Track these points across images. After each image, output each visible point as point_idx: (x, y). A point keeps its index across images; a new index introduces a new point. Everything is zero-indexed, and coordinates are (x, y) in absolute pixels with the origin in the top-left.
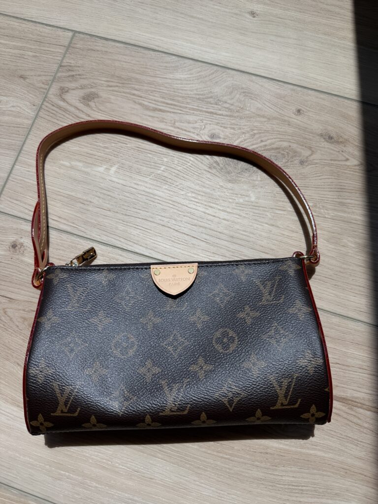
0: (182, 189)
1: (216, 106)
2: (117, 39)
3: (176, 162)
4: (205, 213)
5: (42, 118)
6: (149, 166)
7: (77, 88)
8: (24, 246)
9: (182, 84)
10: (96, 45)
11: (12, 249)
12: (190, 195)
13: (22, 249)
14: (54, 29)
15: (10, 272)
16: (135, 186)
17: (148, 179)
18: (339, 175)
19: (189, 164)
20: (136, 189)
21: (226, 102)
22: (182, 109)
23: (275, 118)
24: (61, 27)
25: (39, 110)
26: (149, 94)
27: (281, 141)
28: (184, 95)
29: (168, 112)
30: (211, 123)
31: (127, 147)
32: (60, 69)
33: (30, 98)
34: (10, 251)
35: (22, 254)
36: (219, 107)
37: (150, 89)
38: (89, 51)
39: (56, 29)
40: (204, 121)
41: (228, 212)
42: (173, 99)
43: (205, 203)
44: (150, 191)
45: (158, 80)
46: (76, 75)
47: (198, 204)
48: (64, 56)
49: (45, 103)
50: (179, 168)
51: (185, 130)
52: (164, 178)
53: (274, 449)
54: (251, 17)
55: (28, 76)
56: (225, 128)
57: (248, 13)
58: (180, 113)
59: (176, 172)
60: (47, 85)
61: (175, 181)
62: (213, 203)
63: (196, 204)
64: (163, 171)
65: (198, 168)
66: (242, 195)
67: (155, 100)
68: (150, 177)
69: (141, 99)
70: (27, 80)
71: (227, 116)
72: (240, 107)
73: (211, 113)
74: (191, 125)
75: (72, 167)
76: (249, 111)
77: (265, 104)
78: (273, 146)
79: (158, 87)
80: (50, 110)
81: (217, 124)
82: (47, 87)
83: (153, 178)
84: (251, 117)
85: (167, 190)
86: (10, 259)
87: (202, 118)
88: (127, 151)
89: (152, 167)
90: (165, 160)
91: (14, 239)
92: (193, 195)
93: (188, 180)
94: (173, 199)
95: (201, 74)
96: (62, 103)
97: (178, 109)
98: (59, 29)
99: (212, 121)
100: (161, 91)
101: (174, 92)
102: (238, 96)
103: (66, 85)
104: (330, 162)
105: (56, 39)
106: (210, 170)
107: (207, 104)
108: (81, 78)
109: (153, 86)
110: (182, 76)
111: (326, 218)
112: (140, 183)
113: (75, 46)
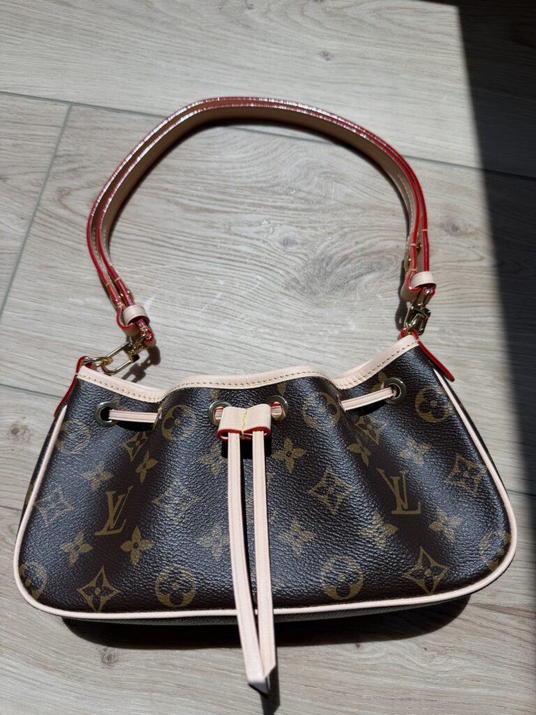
0: (249, 322)
1: (287, 197)
2: (134, 108)
3: (237, 285)
4: (286, 355)
5: (35, 236)
6: (200, 294)
7: (83, 187)
8: (29, 431)
9: (234, 168)
10: (103, 121)
11: (12, 437)
12: (261, 330)
13: (27, 434)
14: (40, 102)
15: (13, 470)
16: (182, 325)
17: (199, 313)
18: (471, 282)
19: (256, 286)
20: (184, 329)
21: (300, 190)
22: (237, 206)
23: (373, 207)
24: (50, 97)
25: (30, 226)
26: (188, 188)
27: (385, 240)
28: (238, 185)
29: (218, 211)
30: (282, 222)
31: (164, 269)
32: (55, 162)
33: (16, 208)
34: (9, 439)
35: (28, 442)
36: (292, 198)
37: (188, 179)
38: (94, 131)
39: (44, 102)
40: (272, 221)
41: (319, 351)
42: (224, 193)
43: (286, 341)
44: (204, 330)
45: (198, 164)
46: (79, 168)
47: (274, 343)
48: (59, 141)
49: (38, 214)
50: (243, 293)
51: (246, 237)
52: (221, 309)
53: (418, 692)
54: (323, 60)
55: (10, 175)
56: (303, 228)
57: (320, 54)
58: (236, 213)
59: (239, 298)
60: (38, 186)
61: (238, 312)
62: (296, 339)
63: (272, 343)
64: (220, 299)
65: (270, 291)
66: (335, 324)
67: (198, 196)
68: (202, 310)
69: (178, 195)
70: (9, 182)
71: (303, 210)
72: (321, 196)
73: (281, 208)
74: (254, 229)
75: (87, 306)
76: (334, 199)
77: (357, 188)
78: (373, 248)
79: (200, 176)
80: (46, 223)
81: (291, 223)
82: (38, 189)
83: (206, 311)
84: (338, 210)
85: (228, 326)
86: (10, 451)
87: (268, 216)
88: (165, 275)
89: (204, 294)
90: (222, 282)
91: (13, 421)
92: (267, 331)
93: (257, 308)
94: (239, 339)
95: (260, 150)
96: (62, 212)
97: (231, 207)
98: (48, 102)
99: (282, 220)
100: (204, 181)
101: (224, 181)
102: (316, 179)
103: (66, 185)
104: (458, 264)
105: (44, 117)
106: (287, 292)
107: (273, 195)
108: (86, 172)
109: (193, 175)
110: (233, 156)
111: (459, 346)
112: (189, 320)
113: (73, 124)
